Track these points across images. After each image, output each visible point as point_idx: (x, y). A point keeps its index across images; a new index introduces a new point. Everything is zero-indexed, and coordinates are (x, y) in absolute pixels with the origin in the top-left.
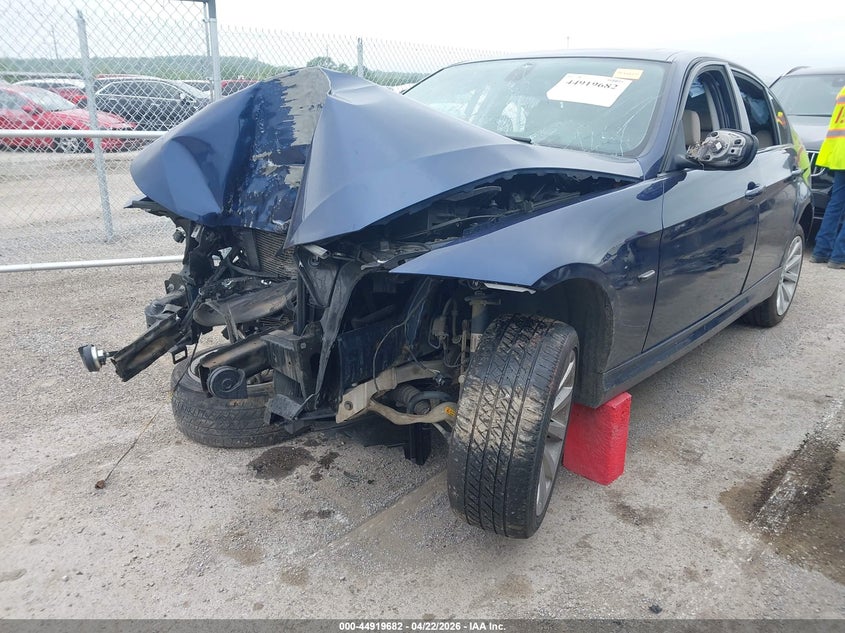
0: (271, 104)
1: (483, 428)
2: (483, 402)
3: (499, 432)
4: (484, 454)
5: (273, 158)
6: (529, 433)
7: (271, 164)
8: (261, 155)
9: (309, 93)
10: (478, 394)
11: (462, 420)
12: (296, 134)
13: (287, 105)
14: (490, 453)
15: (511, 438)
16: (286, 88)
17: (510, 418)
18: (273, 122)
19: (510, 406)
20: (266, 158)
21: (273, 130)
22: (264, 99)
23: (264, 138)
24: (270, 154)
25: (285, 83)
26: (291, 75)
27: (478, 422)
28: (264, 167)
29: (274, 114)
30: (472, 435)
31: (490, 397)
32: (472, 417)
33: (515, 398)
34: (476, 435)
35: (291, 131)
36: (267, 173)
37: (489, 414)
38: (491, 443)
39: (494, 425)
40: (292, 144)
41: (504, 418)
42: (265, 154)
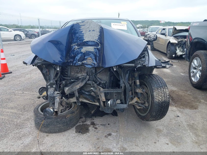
0: (76, 30)
1: (161, 97)
2: (159, 92)
3: (164, 97)
4: (162, 103)
5: (77, 45)
6: (169, 96)
7: (76, 47)
8: (74, 45)
9: (89, 27)
10: (157, 91)
11: (156, 97)
12: (84, 38)
13: (81, 30)
14: (163, 102)
15: (166, 98)
16: (81, 26)
17: (165, 94)
18: (77, 35)
19: (164, 91)
20: (75, 45)
21: (77, 37)
22: (74, 29)
23: (74, 40)
24: (76, 44)
25: (80, 24)
26: (82, 22)
27: (159, 96)
28: (75, 48)
29: (77, 33)
30: (159, 100)
31: (160, 91)
32: (158, 96)
33: (164, 90)
34: (160, 99)
35: (83, 37)
36: (75, 49)
37: (161, 94)
38: (163, 100)
39: (163, 96)
40: (83, 41)
41: (164, 94)
42: (75, 44)
